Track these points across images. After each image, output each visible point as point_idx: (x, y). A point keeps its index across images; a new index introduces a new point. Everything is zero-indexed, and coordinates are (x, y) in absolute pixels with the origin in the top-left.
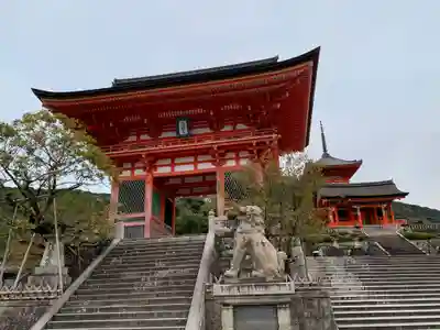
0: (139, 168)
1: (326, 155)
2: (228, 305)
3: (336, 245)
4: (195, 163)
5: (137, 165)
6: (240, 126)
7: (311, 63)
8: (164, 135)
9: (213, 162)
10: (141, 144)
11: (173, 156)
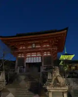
0: (23, 55)
2: (50, 92)
4: (37, 54)
5: (22, 54)
6: (48, 46)
7: (66, 31)
8: (29, 47)
9: (41, 54)
11: (31, 52)
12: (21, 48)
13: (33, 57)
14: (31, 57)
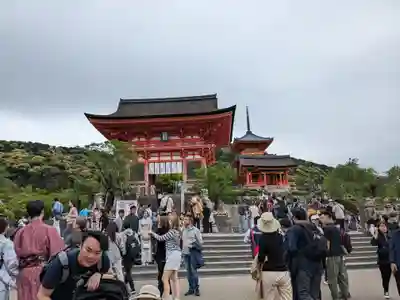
0: (141, 157)
1: (249, 133)
3: (248, 198)
4: (172, 156)
5: (140, 155)
6: (195, 137)
8: (155, 139)
9: (181, 156)
10: (140, 144)
11: (159, 152)
12: (136, 140)
13: (165, 162)
14: (159, 162)
